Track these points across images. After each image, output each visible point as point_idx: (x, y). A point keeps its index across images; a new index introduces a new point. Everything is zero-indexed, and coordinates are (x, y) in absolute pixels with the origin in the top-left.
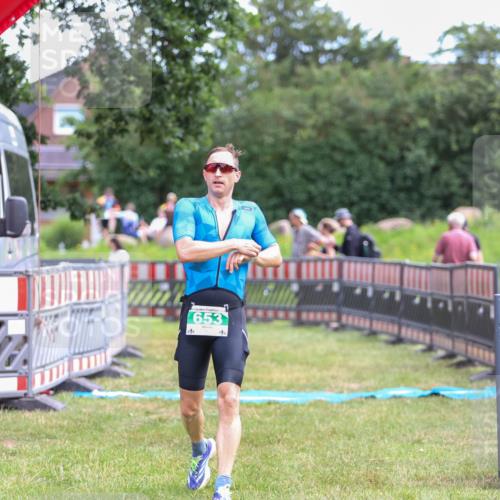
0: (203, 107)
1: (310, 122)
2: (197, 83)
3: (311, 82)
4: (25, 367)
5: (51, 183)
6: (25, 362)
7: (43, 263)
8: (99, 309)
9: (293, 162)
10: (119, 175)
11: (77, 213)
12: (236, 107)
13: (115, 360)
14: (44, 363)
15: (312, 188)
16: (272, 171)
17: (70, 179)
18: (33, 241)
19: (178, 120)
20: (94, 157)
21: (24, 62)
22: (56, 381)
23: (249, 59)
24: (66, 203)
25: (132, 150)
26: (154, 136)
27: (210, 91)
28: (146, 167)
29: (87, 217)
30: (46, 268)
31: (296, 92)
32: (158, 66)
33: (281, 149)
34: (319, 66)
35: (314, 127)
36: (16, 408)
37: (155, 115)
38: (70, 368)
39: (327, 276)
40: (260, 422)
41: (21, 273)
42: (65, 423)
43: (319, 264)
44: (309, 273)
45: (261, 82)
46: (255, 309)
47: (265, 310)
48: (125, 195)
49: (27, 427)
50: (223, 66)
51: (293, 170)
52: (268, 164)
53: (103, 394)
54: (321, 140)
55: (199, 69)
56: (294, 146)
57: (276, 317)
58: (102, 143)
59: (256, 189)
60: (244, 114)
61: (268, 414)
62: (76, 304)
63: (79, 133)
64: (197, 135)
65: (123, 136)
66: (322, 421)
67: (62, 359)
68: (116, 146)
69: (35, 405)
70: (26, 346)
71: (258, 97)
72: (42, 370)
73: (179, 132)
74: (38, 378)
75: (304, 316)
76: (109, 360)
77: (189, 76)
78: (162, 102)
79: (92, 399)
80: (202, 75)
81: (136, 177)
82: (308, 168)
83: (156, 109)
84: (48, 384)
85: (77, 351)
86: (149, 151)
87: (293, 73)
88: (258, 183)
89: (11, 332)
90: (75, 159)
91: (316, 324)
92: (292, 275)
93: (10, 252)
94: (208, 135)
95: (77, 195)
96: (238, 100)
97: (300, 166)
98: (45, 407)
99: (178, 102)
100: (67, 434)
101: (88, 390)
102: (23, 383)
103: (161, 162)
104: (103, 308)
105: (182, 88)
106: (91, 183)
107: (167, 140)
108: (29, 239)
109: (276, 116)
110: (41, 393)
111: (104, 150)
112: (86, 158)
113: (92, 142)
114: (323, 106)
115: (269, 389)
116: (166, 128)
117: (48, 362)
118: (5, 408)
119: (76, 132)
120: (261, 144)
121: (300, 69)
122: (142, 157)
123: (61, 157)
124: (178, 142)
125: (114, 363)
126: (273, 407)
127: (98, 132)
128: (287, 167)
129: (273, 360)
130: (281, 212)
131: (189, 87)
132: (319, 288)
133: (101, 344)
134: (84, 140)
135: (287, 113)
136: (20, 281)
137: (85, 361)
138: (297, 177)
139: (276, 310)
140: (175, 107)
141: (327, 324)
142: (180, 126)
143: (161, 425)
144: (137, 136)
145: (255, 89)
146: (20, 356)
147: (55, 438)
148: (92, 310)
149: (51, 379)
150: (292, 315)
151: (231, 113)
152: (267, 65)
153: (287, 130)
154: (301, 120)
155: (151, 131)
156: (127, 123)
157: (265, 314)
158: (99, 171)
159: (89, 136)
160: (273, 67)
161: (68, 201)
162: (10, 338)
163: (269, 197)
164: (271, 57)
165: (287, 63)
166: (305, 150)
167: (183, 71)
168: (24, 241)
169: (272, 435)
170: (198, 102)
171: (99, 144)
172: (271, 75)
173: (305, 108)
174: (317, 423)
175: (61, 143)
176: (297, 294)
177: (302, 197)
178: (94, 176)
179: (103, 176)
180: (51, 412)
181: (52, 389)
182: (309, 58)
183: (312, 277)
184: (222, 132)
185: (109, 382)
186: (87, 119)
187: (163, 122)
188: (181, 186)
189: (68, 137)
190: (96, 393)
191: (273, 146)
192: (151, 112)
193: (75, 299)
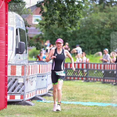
0: (77, 18)
1: (109, 23)
2: (76, 11)
3: (110, 11)
4: (23, 92)
5: (31, 38)
6: (23, 91)
7: (29, 62)
8: (45, 76)
9: (103, 34)
10: (51, 36)
11: (38, 48)
12: (87, 18)
13: (49, 91)
14: (28, 91)
15: (108, 42)
16: (97, 37)
17: (37, 37)
18: (26, 55)
19: (70, 21)
20: (44, 31)
21: (25, 2)
22: (32, 97)
23: (91, 3)
24: (35, 45)
25: (55, 29)
26: (62, 25)
27: (80, 13)
28: (59, 35)
29: (41, 49)
30: (30, 63)
31: (105, 14)
32: (64, 5)
33: (100, 31)
34: (112, 6)
35: (110, 24)
36: (20, 104)
37: (63, 20)
38: (36, 93)
39: (113, 69)
40: (92, 112)
41: (23, 64)
42: (34, 109)
43: (111, 65)
44: (107, 68)
45: (94, 11)
46: (91, 78)
47: (94, 78)
48: (53, 42)
49: (23, 110)
50: (84, 5)
51: (103, 37)
52: (96, 35)
53: (46, 101)
54: (112, 28)
55: (76, 6)
56: (104, 30)
57: (97, 81)
58: (47, 27)
59: (92, 42)
60: (89, 20)
61: (95, 109)
62: (38, 74)
63: (40, 24)
64: (75, 26)
65: (53, 25)
66: (110, 112)
67: (34, 90)
68: (51, 28)
69: (25, 104)
70: (23, 86)
71: (93, 15)
72: (28, 93)
73: (69, 25)
74: (27, 96)
75: (105, 80)
76: (48, 91)
77: (73, 8)
78: (65, 16)
79: (42, 103)
80: (77, 8)
81: (56, 38)
82: (108, 36)
83: (63, 18)
84: (30, 98)
85: (38, 88)
86: (60, 30)
87: (104, 8)
88: (93, 40)
89: (19, 82)
90: (39, 31)
91: (109, 83)
92: (102, 68)
93: (19, 58)
94: (78, 26)
95: (39, 43)
96: (87, 16)
97: (105, 36)
98: (29, 104)
99: (69, 16)
100: (35, 113)
101: (41, 100)
102: (22, 97)
103: (64, 33)
104: (46, 76)
105: (71, 12)
106: (43, 38)
107: (66, 27)
108: (25, 54)
109: (99, 20)
110: (27, 100)
111: (47, 29)
112: (41, 31)
113: (44, 27)
114: (113, 18)
115: (95, 102)
116: (66, 23)
117: (30, 91)
118: (17, 104)
119: (39, 23)
120: (94, 29)
121: (106, 7)
122: (58, 31)
123: (34, 31)
124: (69, 28)
125: (49, 92)
126: (96, 107)
127: (46, 24)
128: (101, 36)
129: (96, 93)
130: (99, 49)
131: (73, 12)
132: (110, 72)
133: (45, 86)
134: (42, 26)
135: (102, 20)
136: (22, 67)
137: (40, 91)
138: (104, 39)
139: (97, 78)
140: (69, 17)
141: (112, 83)
142: (70, 23)
143: (63, 111)
144: (57, 25)
145: (93, 12)
146: (22, 89)
147: (31, 114)
148: (43, 76)
149: (30, 96)
150: (102, 80)
151: (85, 19)
152: (96, 5)
153: (102, 25)
154: (106, 22)
155: (61, 24)
156: (54, 21)
157: (94, 79)
158: (45, 35)
159: (43, 25)
160: (98, 6)
161: (36, 44)
162: (19, 84)
163: (96, 44)
164: (98, 3)
165: (102, 5)
166: (107, 31)
167: (72, 7)
168: (24, 55)
169: (96, 115)
170: (76, 16)
171: (46, 27)
172: (97, 9)
173: (107, 19)
174: (109, 112)
175: (35, 26)
176: (103, 74)
177: (106, 45)
178: (44, 36)
179: (47, 36)
180: (30, 106)
181: (30, 99)
182: (109, 4)
183: (108, 69)
184: (83, 25)
185: (47, 98)
186: (42, 20)
187: (65, 22)
188: (70, 40)
189: (37, 25)
190: (43, 101)
191: (98, 29)
192: (62, 19)
193: (38, 73)
